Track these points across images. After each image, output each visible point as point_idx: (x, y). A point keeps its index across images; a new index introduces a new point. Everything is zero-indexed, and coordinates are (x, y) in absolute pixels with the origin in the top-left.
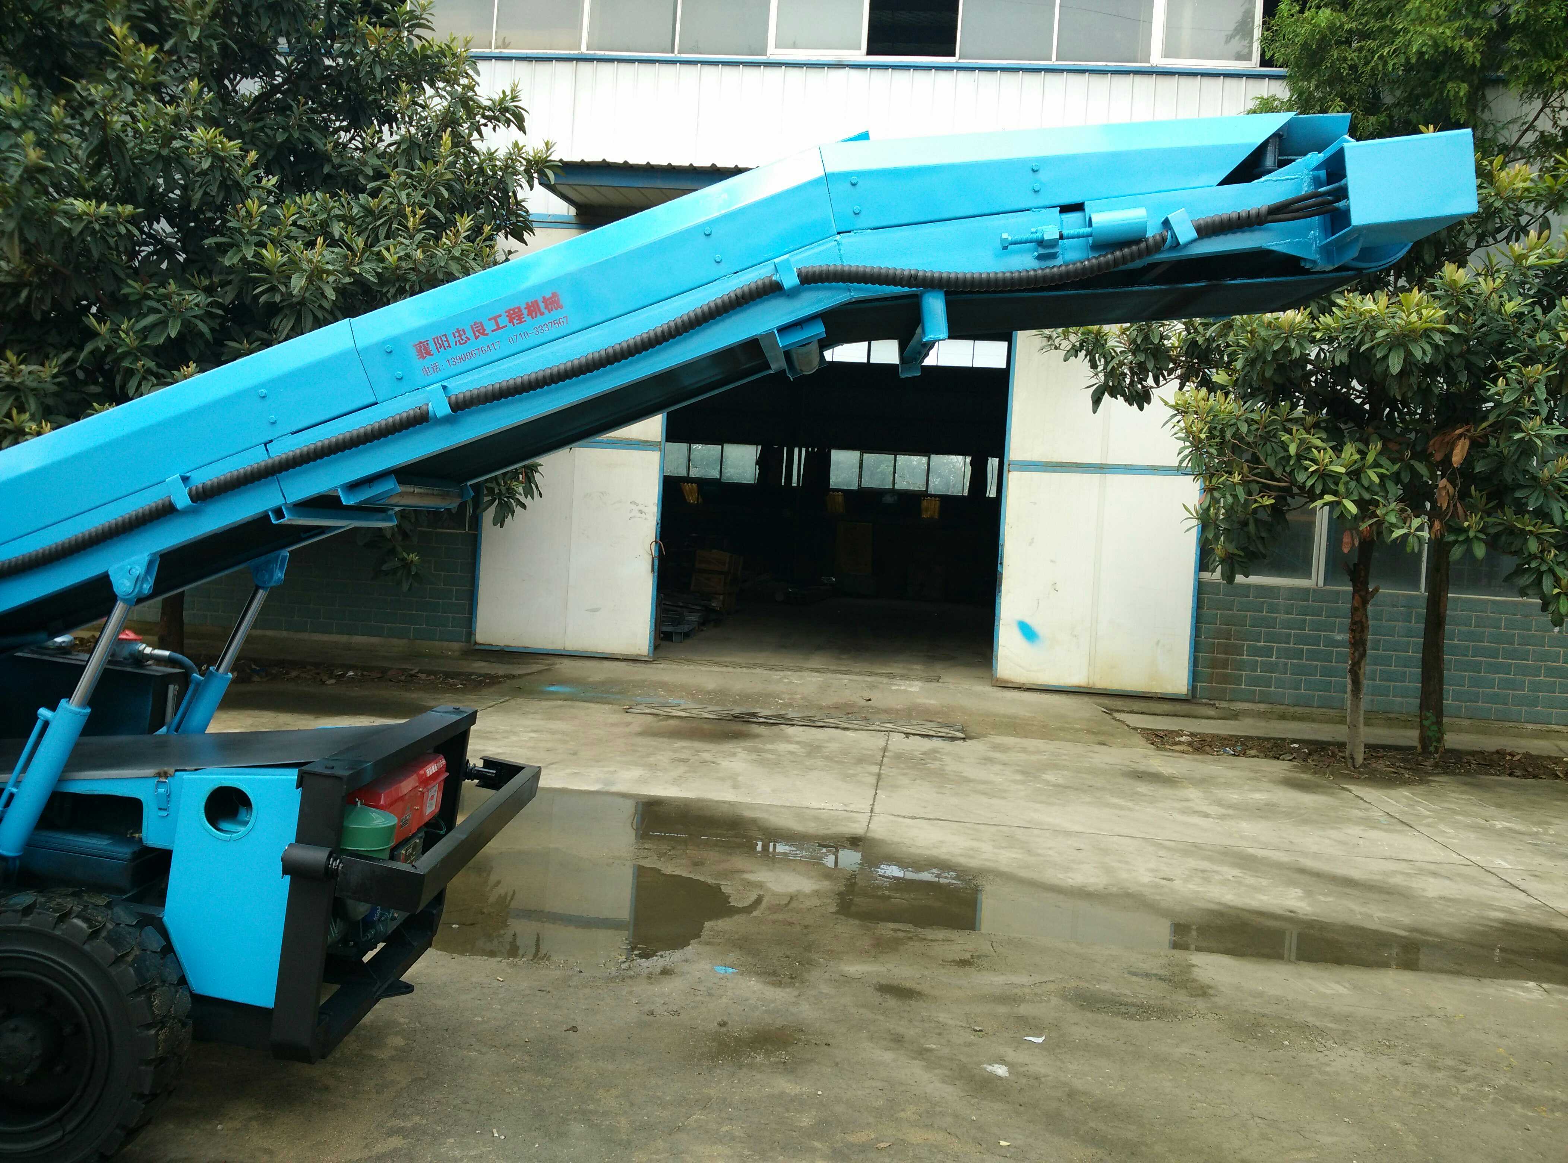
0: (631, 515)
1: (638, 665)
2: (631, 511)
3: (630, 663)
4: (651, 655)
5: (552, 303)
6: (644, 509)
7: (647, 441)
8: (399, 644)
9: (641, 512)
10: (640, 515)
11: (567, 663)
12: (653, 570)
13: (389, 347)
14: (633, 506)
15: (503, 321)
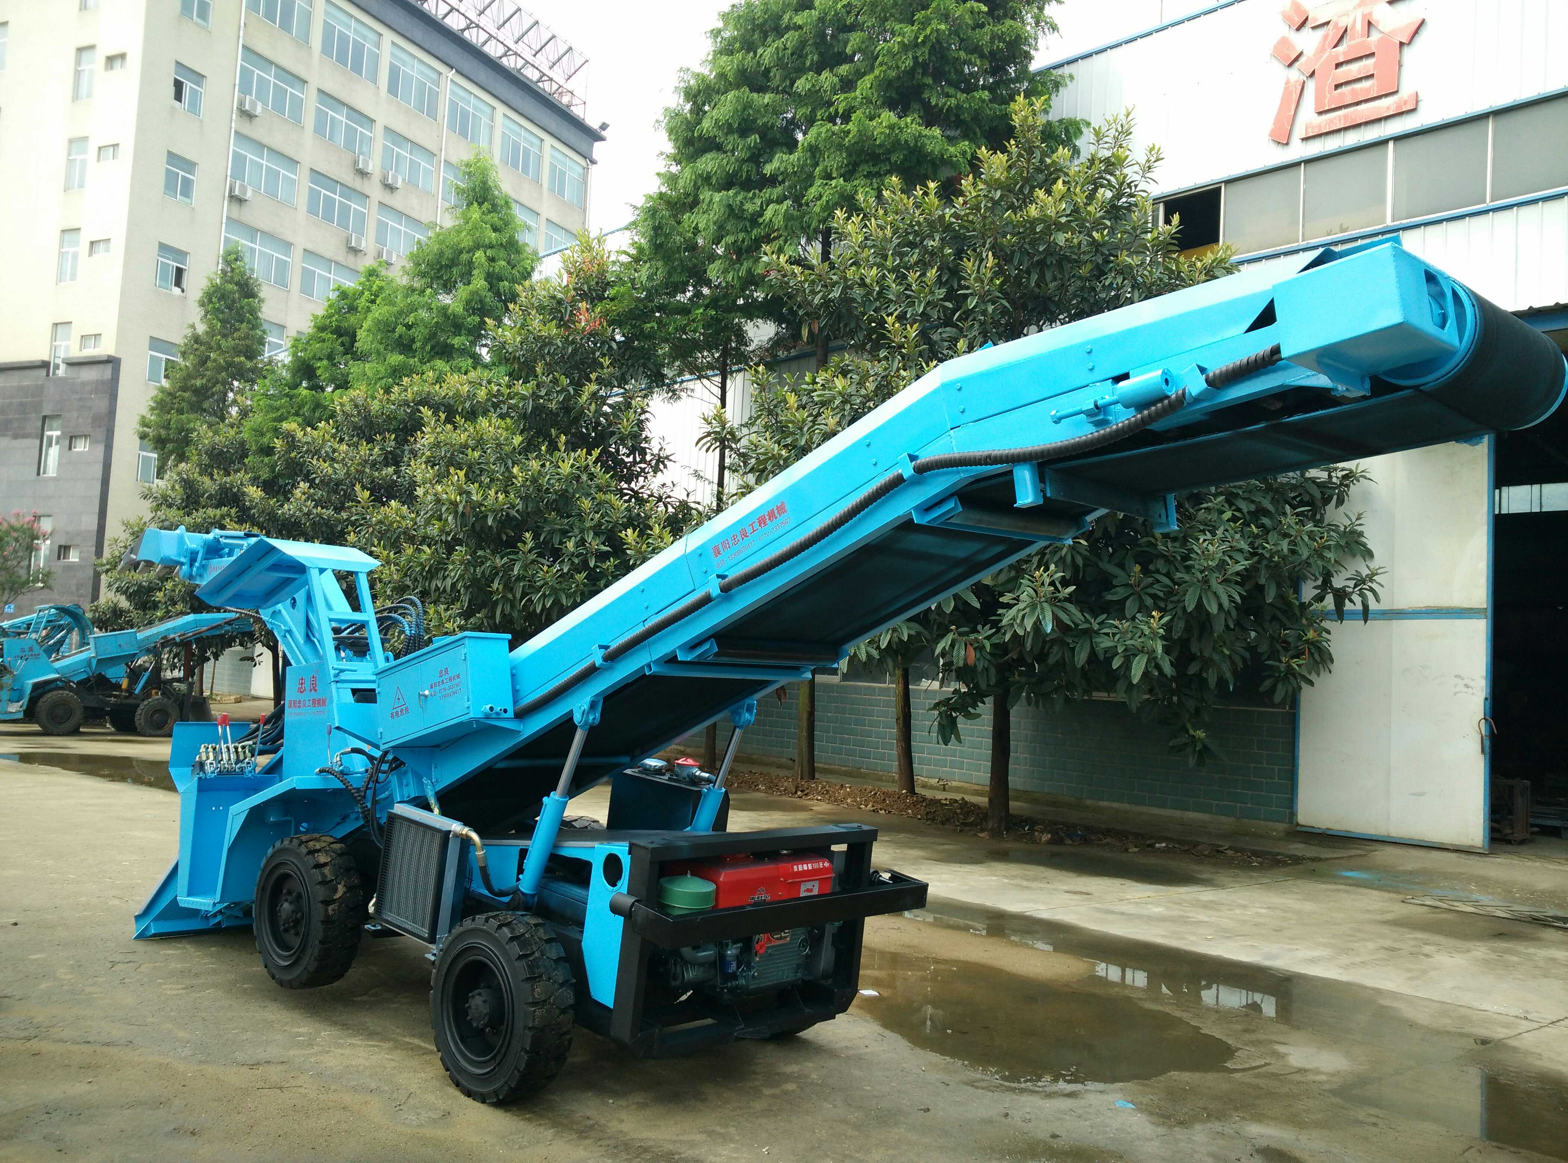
0: (1457, 690)
1: (1472, 857)
2: (1456, 686)
3: (1463, 855)
4: (1486, 847)
5: (781, 509)
6: (1471, 683)
7: (1471, 609)
8: (1227, 822)
9: (1467, 686)
10: (1466, 690)
11: (1390, 850)
12: (1483, 751)
13: (699, 552)
14: (1459, 681)
15: (756, 525)
